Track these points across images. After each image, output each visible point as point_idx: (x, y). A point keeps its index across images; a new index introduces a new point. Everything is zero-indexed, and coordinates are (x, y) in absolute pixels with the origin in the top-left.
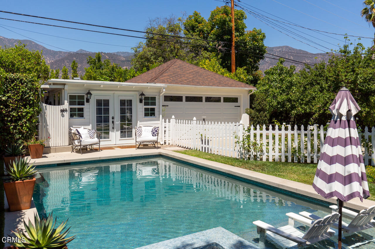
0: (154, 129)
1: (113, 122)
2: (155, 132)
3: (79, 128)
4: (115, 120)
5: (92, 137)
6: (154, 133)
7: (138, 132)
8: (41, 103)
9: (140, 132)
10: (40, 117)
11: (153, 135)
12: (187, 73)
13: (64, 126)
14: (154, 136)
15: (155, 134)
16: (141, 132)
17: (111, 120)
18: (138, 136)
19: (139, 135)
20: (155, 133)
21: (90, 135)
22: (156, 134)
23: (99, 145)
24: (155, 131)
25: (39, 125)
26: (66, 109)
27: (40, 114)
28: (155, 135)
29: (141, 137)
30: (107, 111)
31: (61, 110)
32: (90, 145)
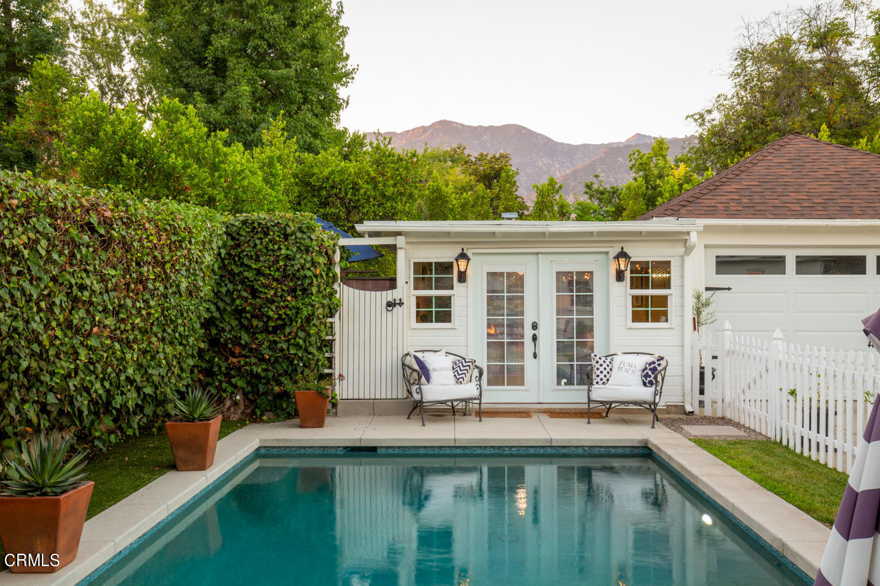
0: (650, 364)
1: (535, 338)
2: (650, 373)
3: (436, 351)
4: (541, 333)
5: (461, 380)
6: (647, 376)
7: (598, 369)
8: (340, 285)
9: (605, 373)
10: (336, 320)
11: (645, 384)
12: (816, 179)
13: (395, 345)
14: (648, 385)
15: (649, 379)
16: (608, 369)
17: (528, 332)
18: (597, 383)
19: (601, 379)
20: (650, 377)
21: (456, 373)
22: (652, 378)
23: (480, 404)
24: (650, 369)
25: (335, 340)
26: (400, 300)
27: (338, 313)
28: (651, 383)
29: (606, 386)
30: (517, 305)
31: (388, 302)
32: (461, 400)
